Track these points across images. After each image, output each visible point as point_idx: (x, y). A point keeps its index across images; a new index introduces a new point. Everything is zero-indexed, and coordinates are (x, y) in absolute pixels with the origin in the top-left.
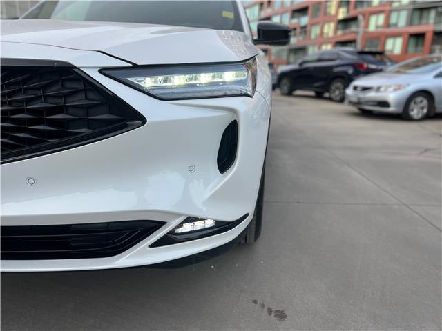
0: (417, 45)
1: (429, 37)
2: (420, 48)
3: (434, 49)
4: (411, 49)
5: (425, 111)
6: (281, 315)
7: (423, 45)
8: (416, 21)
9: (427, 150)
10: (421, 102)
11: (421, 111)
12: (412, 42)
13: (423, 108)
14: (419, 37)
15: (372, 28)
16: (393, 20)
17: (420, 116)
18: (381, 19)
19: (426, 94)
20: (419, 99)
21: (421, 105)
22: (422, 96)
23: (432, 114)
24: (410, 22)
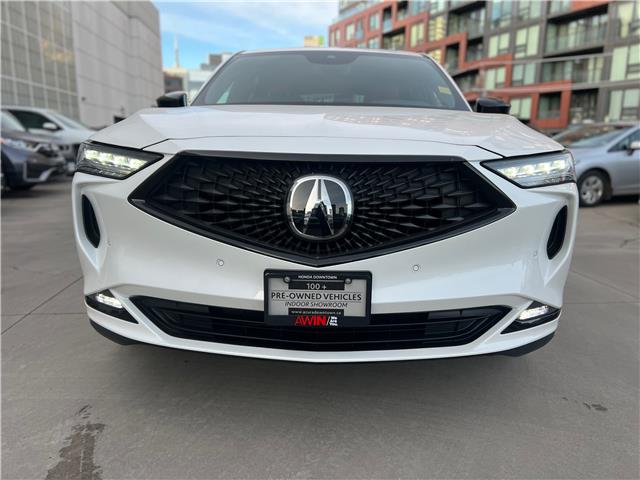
0: (550, 108)
1: (566, 98)
2: (554, 112)
3: (574, 112)
4: (543, 113)
5: (600, 193)
6: (600, 408)
7: (559, 108)
8: (547, 77)
9: (626, 242)
10: (595, 182)
11: (595, 194)
12: (544, 103)
13: (597, 190)
14: (553, 97)
15: (490, 85)
16: (517, 75)
17: (594, 200)
18: (502, 74)
19: (600, 172)
20: (592, 179)
21: (594, 186)
22: (595, 175)
23: (609, 198)
24: (540, 79)
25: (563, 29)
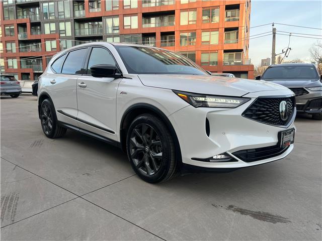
25: (82, 25)
